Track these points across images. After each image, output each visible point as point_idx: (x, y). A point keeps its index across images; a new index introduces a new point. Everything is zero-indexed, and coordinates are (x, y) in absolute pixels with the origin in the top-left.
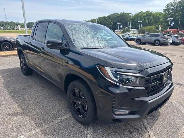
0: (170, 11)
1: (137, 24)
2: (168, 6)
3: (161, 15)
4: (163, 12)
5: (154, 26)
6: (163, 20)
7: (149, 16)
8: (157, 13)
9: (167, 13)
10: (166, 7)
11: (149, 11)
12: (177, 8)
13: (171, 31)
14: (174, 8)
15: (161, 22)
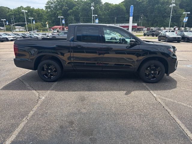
0: (51, 9)
1: (19, 20)
2: (48, 4)
3: (43, 12)
4: (44, 9)
5: (39, 23)
6: (47, 17)
7: (31, 12)
8: (39, 10)
9: (49, 10)
10: (47, 4)
11: (30, 7)
12: (56, 6)
13: (58, 28)
14: (54, 5)
15: (46, 19)
